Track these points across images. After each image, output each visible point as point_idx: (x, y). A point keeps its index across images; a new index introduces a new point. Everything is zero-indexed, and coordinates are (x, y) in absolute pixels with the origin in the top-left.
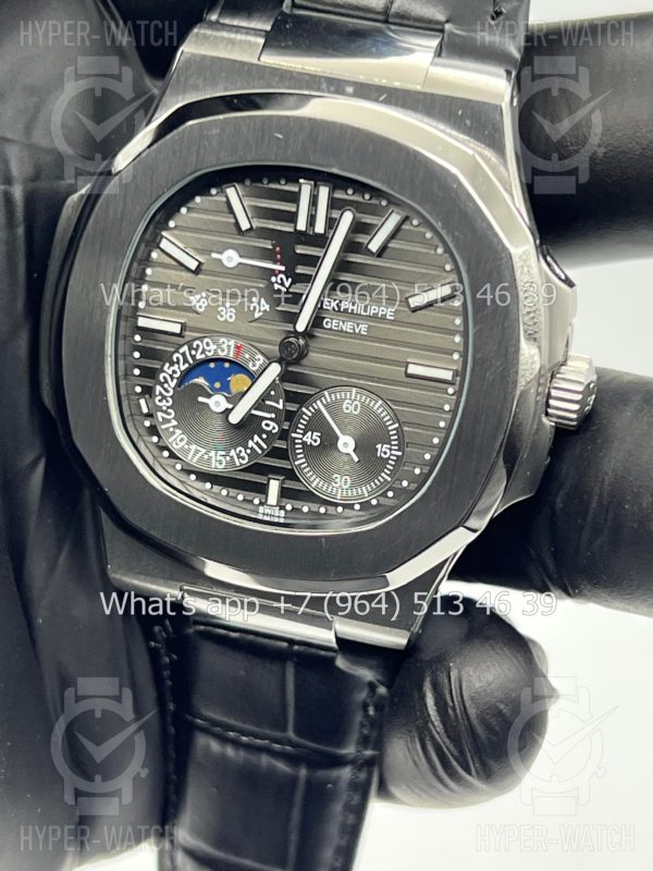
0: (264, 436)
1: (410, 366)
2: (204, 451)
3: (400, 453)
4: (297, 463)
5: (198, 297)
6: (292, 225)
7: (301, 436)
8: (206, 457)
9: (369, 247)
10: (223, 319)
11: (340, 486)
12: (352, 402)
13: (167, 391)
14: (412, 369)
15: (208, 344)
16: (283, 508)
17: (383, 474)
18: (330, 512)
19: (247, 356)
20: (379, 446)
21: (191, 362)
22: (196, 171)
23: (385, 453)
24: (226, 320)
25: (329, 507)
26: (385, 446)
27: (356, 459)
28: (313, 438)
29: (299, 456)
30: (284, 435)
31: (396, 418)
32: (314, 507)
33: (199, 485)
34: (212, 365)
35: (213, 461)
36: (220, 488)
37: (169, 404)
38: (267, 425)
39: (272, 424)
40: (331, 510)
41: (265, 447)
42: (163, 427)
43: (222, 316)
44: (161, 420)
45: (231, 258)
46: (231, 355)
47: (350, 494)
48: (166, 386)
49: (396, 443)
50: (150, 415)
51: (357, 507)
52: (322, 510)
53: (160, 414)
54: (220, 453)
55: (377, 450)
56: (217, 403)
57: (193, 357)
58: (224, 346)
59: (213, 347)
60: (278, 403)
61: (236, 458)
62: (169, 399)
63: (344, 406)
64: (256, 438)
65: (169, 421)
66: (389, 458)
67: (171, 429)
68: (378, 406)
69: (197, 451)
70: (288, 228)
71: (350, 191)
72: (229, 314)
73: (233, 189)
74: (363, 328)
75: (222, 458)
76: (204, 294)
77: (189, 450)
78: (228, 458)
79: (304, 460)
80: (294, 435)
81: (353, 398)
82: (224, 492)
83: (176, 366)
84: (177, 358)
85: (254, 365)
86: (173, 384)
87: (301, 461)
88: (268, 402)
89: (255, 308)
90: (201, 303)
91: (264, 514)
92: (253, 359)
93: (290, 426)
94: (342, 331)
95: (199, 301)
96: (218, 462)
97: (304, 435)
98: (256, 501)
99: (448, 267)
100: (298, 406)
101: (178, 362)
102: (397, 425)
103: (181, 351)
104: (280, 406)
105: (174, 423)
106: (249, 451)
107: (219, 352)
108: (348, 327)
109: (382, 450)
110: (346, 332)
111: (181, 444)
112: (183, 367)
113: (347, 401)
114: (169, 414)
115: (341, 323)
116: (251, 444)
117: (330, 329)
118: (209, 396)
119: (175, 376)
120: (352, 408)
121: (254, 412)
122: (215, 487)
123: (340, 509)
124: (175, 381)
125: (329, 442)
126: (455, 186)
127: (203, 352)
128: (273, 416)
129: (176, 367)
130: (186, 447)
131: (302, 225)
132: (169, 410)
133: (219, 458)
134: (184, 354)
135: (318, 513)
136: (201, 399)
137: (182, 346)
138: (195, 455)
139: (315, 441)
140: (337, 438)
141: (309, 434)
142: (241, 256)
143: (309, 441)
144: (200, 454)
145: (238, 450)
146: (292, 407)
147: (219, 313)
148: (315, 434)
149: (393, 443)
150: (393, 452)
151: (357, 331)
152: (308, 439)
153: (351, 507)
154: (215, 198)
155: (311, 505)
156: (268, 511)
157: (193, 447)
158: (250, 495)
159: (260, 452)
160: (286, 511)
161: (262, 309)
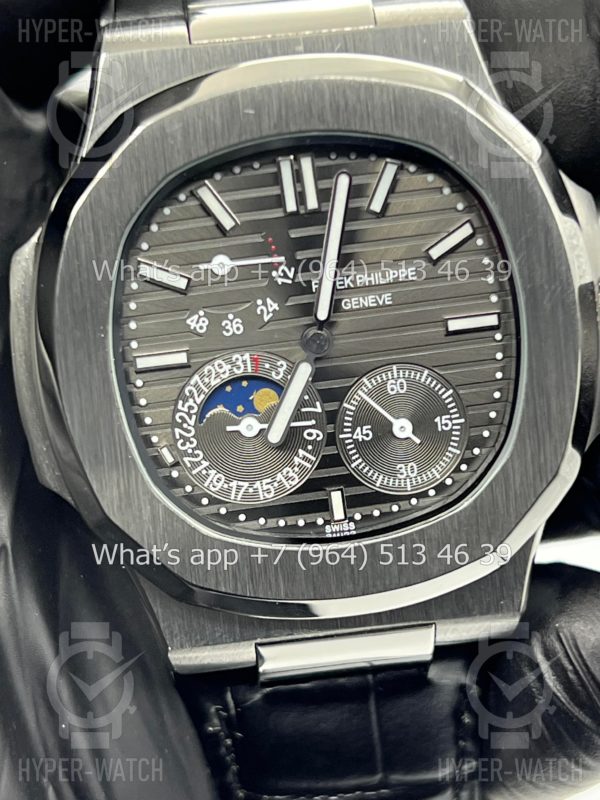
0: (310, 447)
1: (450, 323)
2: (246, 484)
3: (462, 420)
4: (353, 465)
5: (196, 317)
6: (281, 210)
7: (350, 435)
8: (251, 490)
9: (372, 208)
10: (230, 333)
11: (407, 477)
12: (396, 381)
13: (189, 431)
14: (453, 325)
15: (220, 366)
16: (351, 519)
17: (450, 449)
18: (402, 508)
19: (267, 366)
20: (437, 420)
21: (207, 391)
22: (167, 175)
23: (446, 425)
24: (234, 333)
25: (401, 503)
26: (444, 417)
27: (418, 441)
28: (363, 433)
29: (354, 458)
30: (331, 439)
31: (447, 383)
32: (385, 508)
33: (251, 524)
34: (229, 389)
35: (261, 493)
36: (275, 520)
37: (194, 445)
38: (310, 435)
39: (314, 432)
40: (404, 504)
41: (314, 459)
42: (194, 472)
43: (228, 331)
44: (189, 465)
45: (222, 264)
46: (250, 370)
47: (420, 480)
48: (185, 426)
49: (455, 410)
50: (176, 464)
51: (432, 493)
52: (395, 508)
53: (186, 459)
54: (265, 481)
55: (437, 423)
56: (250, 427)
57: (207, 385)
58: (239, 363)
59: (227, 367)
60: (315, 407)
61: (284, 481)
62: (192, 439)
63: (389, 387)
64: (301, 452)
65: (199, 464)
66: (452, 430)
67: (204, 472)
68: (424, 376)
69: (239, 488)
70: (278, 213)
71: (333, 156)
72: (235, 326)
73: (205, 188)
74: (386, 298)
75: (269, 486)
76: (201, 313)
77: (230, 489)
78: (276, 484)
79: (360, 460)
80: (341, 436)
81: (396, 376)
82: (282, 523)
83: (191, 400)
84: (190, 392)
85: (278, 373)
86: (192, 422)
87: (357, 462)
88: (304, 410)
89: (262, 311)
90: (201, 323)
91: (332, 533)
92: (275, 367)
93: (335, 428)
94: (364, 308)
95: (198, 322)
96: (266, 491)
97: (353, 433)
98: (320, 521)
99: (460, 206)
100: (337, 403)
101: (192, 396)
102: (451, 391)
103: (192, 382)
104: (319, 410)
105: (205, 464)
106: (296, 469)
107: (235, 369)
108: (369, 301)
109: (442, 422)
110: (369, 308)
111: (219, 485)
112: (199, 401)
113: (390, 382)
114: (197, 456)
115: (361, 299)
116: (297, 460)
117: (352, 310)
118: (237, 423)
119: (192, 412)
120: (397, 388)
121: (293, 424)
122: (269, 520)
123: (414, 501)
124: (194, 417)
125: (384, 431)
126: (456, 112)
127: (218, 375)
128: (313, 422)
129: (191, 402)
130: (226, 486)
131: (291, 206)
132: (196, 452)
133: (265, 487)
134: (196, 385)
135: (392, 513)
136: (229, 428)
137: (191, 377)
138: (238, 492)
139: (367, 435)
140: (390, 424)
141: (359, 429)
142: (232, 259)
143: (360, 438)
144: (243, 490)
145: (285, 471)
146: (332, 406)
147: (224, 328)
148: (365, 428)
149: (451, 411)
150: (455, 422)
151: (381, 303)
152: (359, 435)
153: (425, 494)
154: (187, 204)
155: (380, 506)
156: (336, 528)
157: (234, 484)
158: (310, 518)
159: (309, 466)
160: (356, 522)
161: (271, 310)
